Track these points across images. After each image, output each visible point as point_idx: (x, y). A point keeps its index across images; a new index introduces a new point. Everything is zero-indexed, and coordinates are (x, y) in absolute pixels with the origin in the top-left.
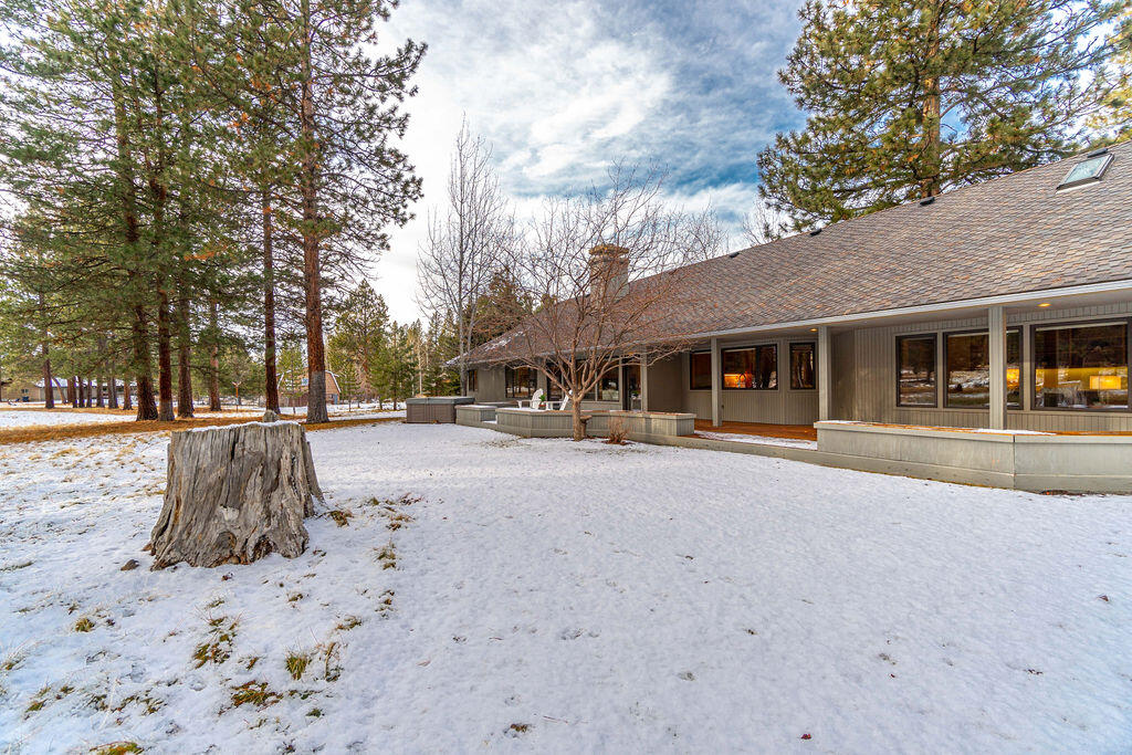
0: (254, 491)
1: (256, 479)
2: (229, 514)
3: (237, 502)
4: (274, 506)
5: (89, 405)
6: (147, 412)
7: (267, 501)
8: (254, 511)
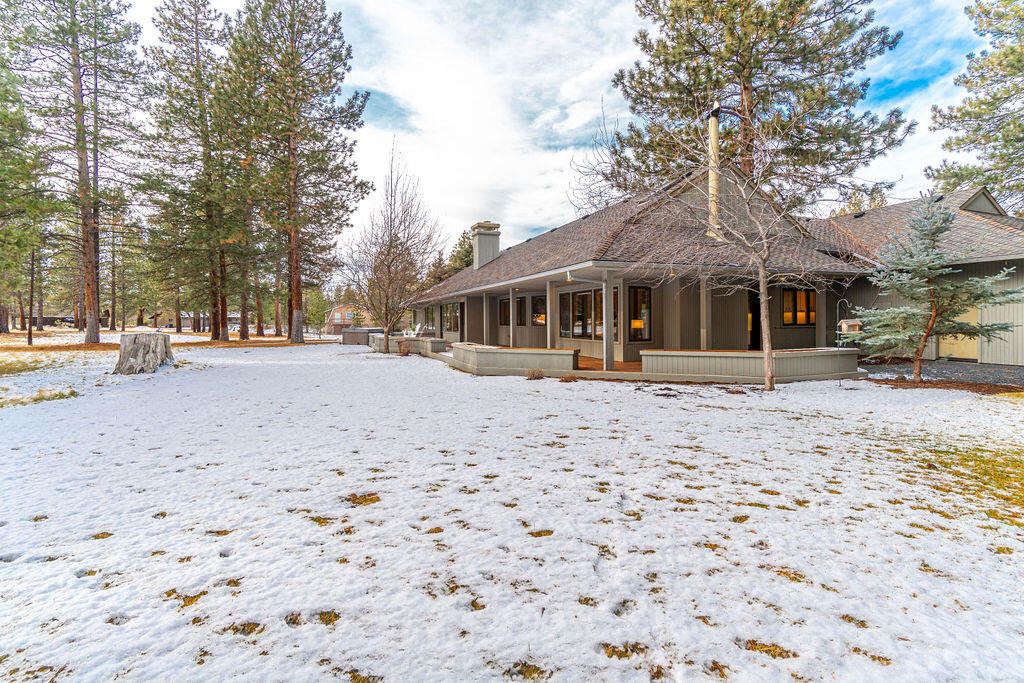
0: (140, 354)
1: (142, 350)
2: (132, 360)
3: (135, 356)
4: (147, 359)
5: (204, 331)
6: (216, 336)
7: (144, 357)
8: (140, 359)
